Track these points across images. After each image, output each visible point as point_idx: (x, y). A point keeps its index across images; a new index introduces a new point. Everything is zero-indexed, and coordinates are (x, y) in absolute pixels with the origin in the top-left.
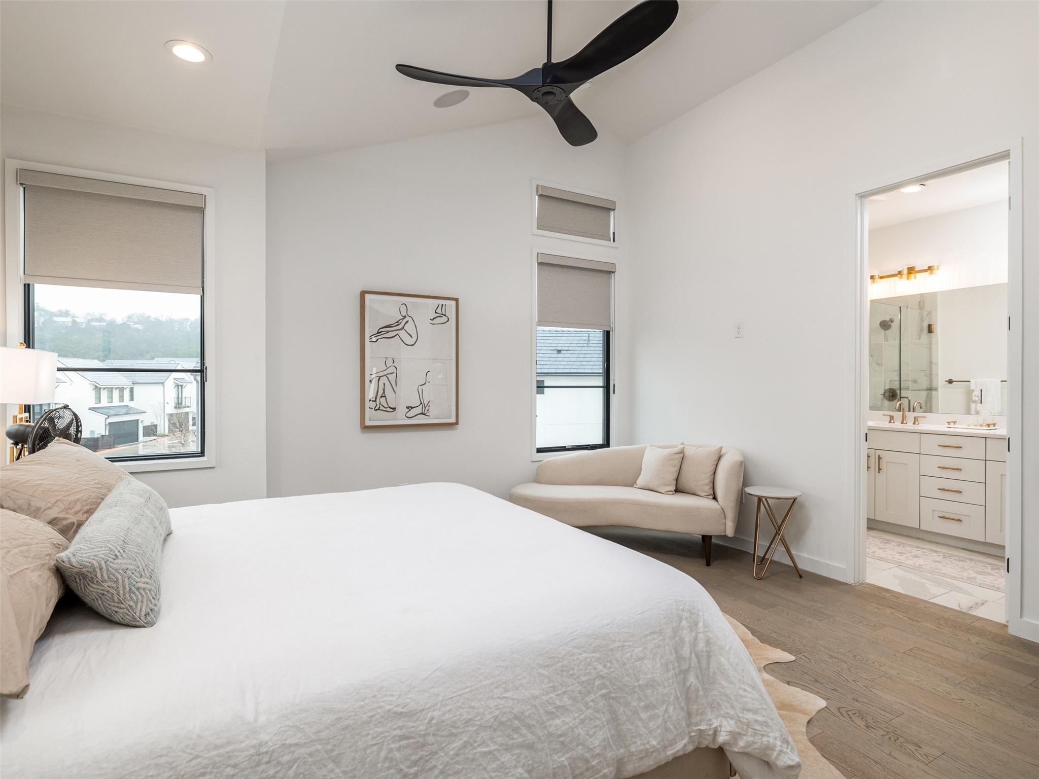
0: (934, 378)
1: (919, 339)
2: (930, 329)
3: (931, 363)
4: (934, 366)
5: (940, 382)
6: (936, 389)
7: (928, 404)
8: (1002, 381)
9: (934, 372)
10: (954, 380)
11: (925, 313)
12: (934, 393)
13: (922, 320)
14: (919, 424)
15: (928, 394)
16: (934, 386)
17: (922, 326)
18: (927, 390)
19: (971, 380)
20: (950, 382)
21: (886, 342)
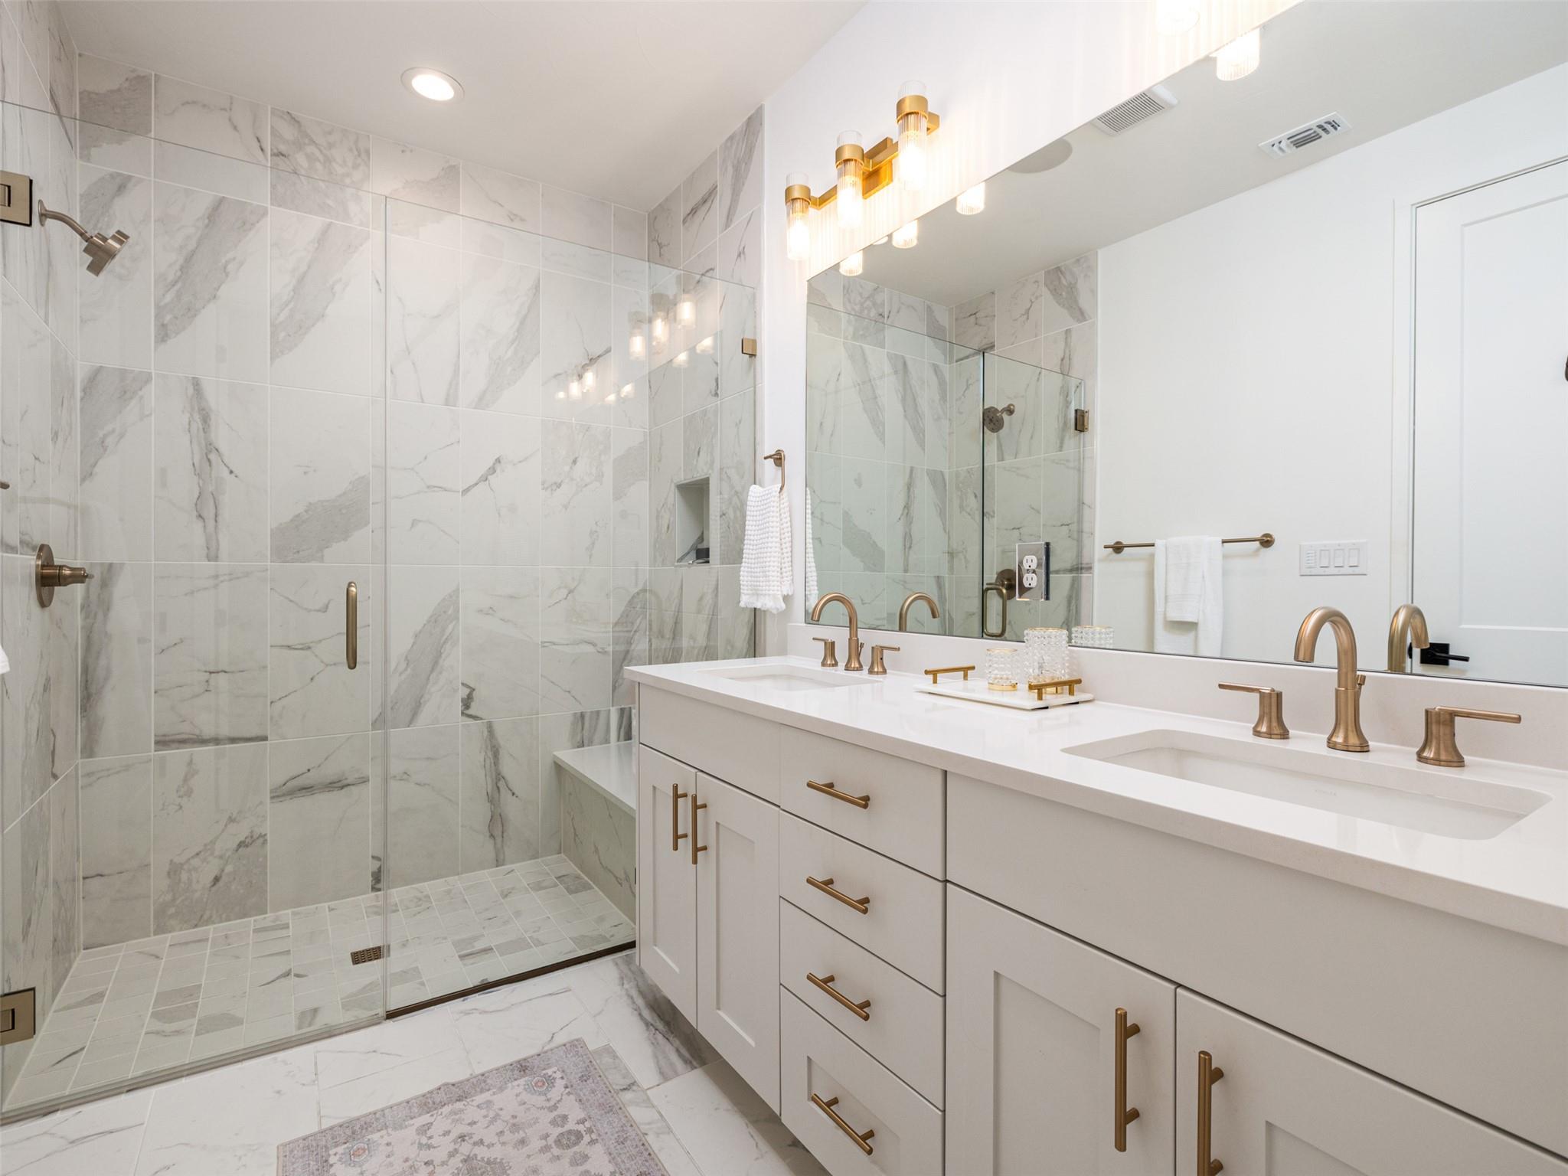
0: (1086, 541)
1: (1061, 448)
2: (1081, 422)
3: (1081, 503)
4: (1086, 511)
5: (1097, 552)
6: (1090, 569)
7: (1074, 602)
8: (1224, 542)
9: (1086, 527)
10: (1125, 543)
11: (1073, 383)
12: (1085, 575)
13: (1067, 404)
14: (884, 672)
15: (1074, 580)
16: (1086, 560)
17: (1065, 416)
18: (1071, 571)
19: (1159, 543)
20: (1118, 548)
21: (1000, 463)
